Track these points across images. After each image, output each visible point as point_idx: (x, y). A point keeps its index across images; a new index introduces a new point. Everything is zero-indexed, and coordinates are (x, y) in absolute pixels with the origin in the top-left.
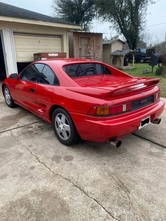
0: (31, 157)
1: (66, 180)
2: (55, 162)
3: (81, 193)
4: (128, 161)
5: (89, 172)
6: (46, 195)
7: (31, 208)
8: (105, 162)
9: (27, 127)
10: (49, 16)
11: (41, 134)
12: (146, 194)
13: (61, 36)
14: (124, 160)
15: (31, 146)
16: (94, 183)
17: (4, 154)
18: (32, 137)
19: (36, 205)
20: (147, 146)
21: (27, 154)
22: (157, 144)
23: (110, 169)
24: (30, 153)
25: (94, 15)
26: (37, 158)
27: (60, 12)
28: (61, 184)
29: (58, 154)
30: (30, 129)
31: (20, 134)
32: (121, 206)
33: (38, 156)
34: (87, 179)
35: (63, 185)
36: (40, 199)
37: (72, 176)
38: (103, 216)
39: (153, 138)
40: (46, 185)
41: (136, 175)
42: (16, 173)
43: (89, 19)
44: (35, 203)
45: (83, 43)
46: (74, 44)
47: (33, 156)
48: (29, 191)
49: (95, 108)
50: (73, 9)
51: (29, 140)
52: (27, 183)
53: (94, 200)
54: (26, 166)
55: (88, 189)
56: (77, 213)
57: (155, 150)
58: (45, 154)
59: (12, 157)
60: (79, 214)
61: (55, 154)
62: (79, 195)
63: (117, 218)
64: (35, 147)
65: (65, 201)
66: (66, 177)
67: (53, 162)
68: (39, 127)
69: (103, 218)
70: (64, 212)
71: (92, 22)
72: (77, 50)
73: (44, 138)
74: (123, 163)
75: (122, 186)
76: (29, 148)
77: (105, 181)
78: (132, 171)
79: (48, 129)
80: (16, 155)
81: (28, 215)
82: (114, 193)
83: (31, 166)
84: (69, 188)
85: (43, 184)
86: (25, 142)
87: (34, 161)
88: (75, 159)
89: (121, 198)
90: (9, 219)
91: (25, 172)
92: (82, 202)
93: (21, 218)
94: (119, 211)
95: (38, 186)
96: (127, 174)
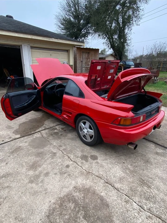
0: (64, 157)
1: (98, 178)
2: (84, 161)
3: (113, 190)
4: (141, 160)
5: (113, 170)
6: (86, 191)
7: (77, 203)
8: (124, 161)
9: (53, 129)
10: (53, 32)
11: (66, 136)
12: (164, 189)
13: (67, 51)
14: (138, 159)
15: (61, 146)
16: (121, 180)
17: (41, 153)
18: (59, 138)
19: (81, 201)
20: (152, 147)
21: (59, 154)
22: (159, 145)
23: (129, 167)
24: (62, 153)
25: (90, 33)
26: (69, 157)
27: (62, 29)
28: (95, 181)
29: (85, 154)
30: (56, 131)
31: (49, 135)
32: (148, 200)
33: (69, 155)
34: (114, 177)
35: (97, 182)
36: (83, 195)
37: (101, 174)
38: (136, 210)
39: (155, 140)
40: (83, 182)
41: (151, 173)
42: (56, 171)
43: (85, 36)
44: (79, 198)
45: (84, 56)
46: (77, 57)
47: (65, 156)
48: (71, 188)
49: (120, 119)
50: (73, 27)
51: (57, 140)
52: (67, 180)
53: (125, 195)
54: (62, 165)
55: (118, 185)
56: (115, 207)
57: (160, 150)
58: (74, 154)
59: (48, 156)
60: (117, 208)
61: (82, 154)
62: (112, 191)
63: (148, 211)
64: (64, 147)
65: (102, 197)
66: (97, 174)
67: (82, 161)
68: (62, 129)
69: (136, 211)
70: (105, 206)
71: (88, 38)
72: (79, 62)
73: (69, 139)
74: (138, 162)
75: (143, 182)
76: (60, 148)
77: (129, 178)
78: (147, 169)
79: (70, 131)
80: (51, 154)
81: (77, 209)
82: (139, 189)
83: (66, 164)
84: (102, 185)
85: (81, 181)
86: (55, 143)
87: (67, 160)
88: (99, 158)
89: (145, 193)
90: (62, 213)
91: (63, 170)
92: (117, 197)
93: (72, 212)
94: (147, 205)
95: (77, 183)
96: (144, 172)
